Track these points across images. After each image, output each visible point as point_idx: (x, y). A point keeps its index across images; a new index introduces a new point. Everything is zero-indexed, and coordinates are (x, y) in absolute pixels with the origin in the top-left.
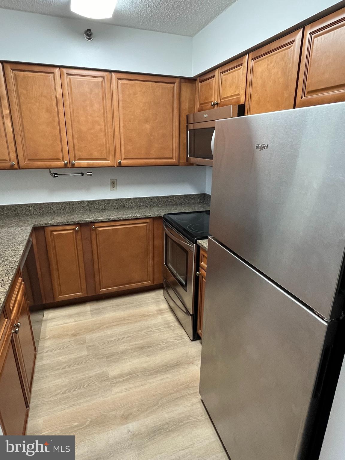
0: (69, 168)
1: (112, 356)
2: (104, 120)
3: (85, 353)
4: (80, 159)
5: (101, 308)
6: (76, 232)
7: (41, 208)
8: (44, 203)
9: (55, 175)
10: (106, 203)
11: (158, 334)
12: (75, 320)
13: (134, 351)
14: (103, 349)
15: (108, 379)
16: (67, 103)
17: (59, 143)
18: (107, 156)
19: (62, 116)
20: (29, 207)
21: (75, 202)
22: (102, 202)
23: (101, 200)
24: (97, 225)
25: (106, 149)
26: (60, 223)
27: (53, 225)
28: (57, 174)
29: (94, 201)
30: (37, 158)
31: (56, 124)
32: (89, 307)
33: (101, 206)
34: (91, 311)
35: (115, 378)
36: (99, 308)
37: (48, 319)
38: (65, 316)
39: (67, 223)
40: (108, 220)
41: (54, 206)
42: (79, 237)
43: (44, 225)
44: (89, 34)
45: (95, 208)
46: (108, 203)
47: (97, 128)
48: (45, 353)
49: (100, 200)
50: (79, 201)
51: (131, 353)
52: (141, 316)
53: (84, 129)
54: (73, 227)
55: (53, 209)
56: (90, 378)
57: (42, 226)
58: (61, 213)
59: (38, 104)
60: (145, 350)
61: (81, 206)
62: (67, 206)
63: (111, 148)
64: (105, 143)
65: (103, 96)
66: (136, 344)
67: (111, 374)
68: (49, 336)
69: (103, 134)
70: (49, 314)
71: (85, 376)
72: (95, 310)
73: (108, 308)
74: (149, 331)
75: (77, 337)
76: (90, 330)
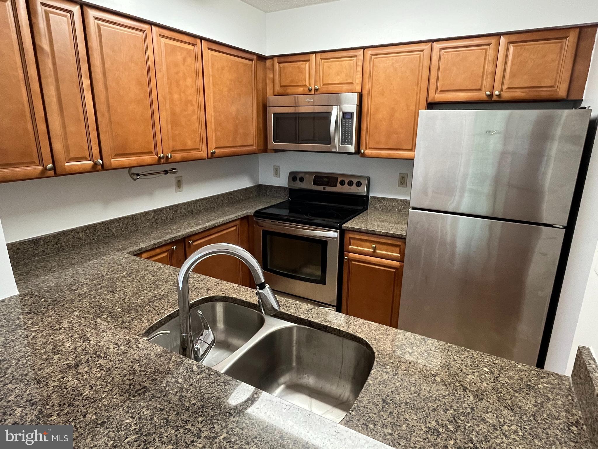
6: (172, 253)
7: (96, 231)
8: (99, 224)
9: (137, 176)
18: (200, 145)
20: (78, 233)
22: (170, 209)
23: (168, 206)
33: (168, 215)
39: (163, 243)
41: (113, 225)
46: (176, 209)
54: (169, 247)
55: (111, 231)
58: (122, 235)
61: (146, 218)
62: (130, 222)
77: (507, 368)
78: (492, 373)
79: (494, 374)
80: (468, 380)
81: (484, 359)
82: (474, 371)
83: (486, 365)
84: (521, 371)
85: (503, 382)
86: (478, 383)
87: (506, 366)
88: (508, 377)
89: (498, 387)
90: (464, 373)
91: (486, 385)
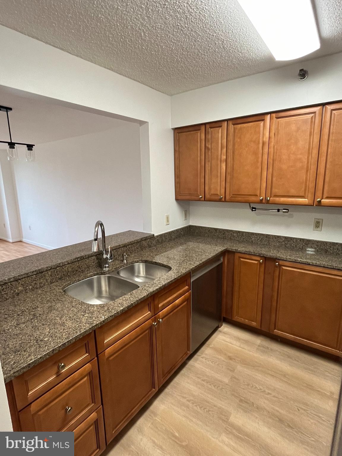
0: (264, 203)
1: (246, 402)
2: (308, 157)
3: (226, 380)
4: (276, 196)
5: (269, 349)
6: (260, 264)
8: (245, 232)
9: (253, 209)
10: (305, 242)
11: (312, 421)
12: (240, 345)
13: (270, 417)
14: (244, 389)
15: (226, 420)
16: (272, 144)
17: (259, 181)
18: (305, 193)
19: (265, 157)
20: (234, 233)
21: (272, 235)
22: (300, 241)
23: (300, 238)
24: (281, 262)
25: (306, 187)
26: (247, 252)
27: (241, 252)
28: (255, 208)
29: (292, 239)
30: (239, 194)
31: (259, 164)
32: (260, 341)
33: (298, 244)
34: (259, 345)
35: (232, 425)
36: (268, 347)
37: (222, 331)
38: (235, 337)
39: (253, 254)
40: (294, 261)
41: (253, 236)
42: (262, 269)
43: (234, 251)
44: (303, 74)
45: (291, 245)
46: (307, 243)
47: (299, 165)
48: (202, 357)
49: (298, 239)
50: (277, 236)
51: (266, 415)
52: (305, 385)
53: (284, 167)
54: (258, 258)
55: (251, 239)
56: (215, 406)
57: (233, 250)
58: (257, 243)
59: (247, 149)
60: (283, 426)
61: (277, 240)
62: (265, 238)
63: (312, 185)
64: (305, 181)
65: (311, 133)
66: (278, 411)
67: (232, 419)
68: (213, 346)
69: (304, 171)
70: (225, 328)
71: (212, 401)
72: (264, 347)
73: (277, 353)
74: (302, 409)
75: (231, 361)
76: (245, 362)
77: (38, 350)
78: (42, 340)
79: (40, 341)
80: (47, 328)
81: (54, 343)
82: (50, 334)
83: (49, 341)
84: (29, 355)
85: (32, 341)
86: (42, 331)
87: (39, 350)
88: (32, 345)
89: (31, 338)
90: (52, 329)
91: (37, 333)
